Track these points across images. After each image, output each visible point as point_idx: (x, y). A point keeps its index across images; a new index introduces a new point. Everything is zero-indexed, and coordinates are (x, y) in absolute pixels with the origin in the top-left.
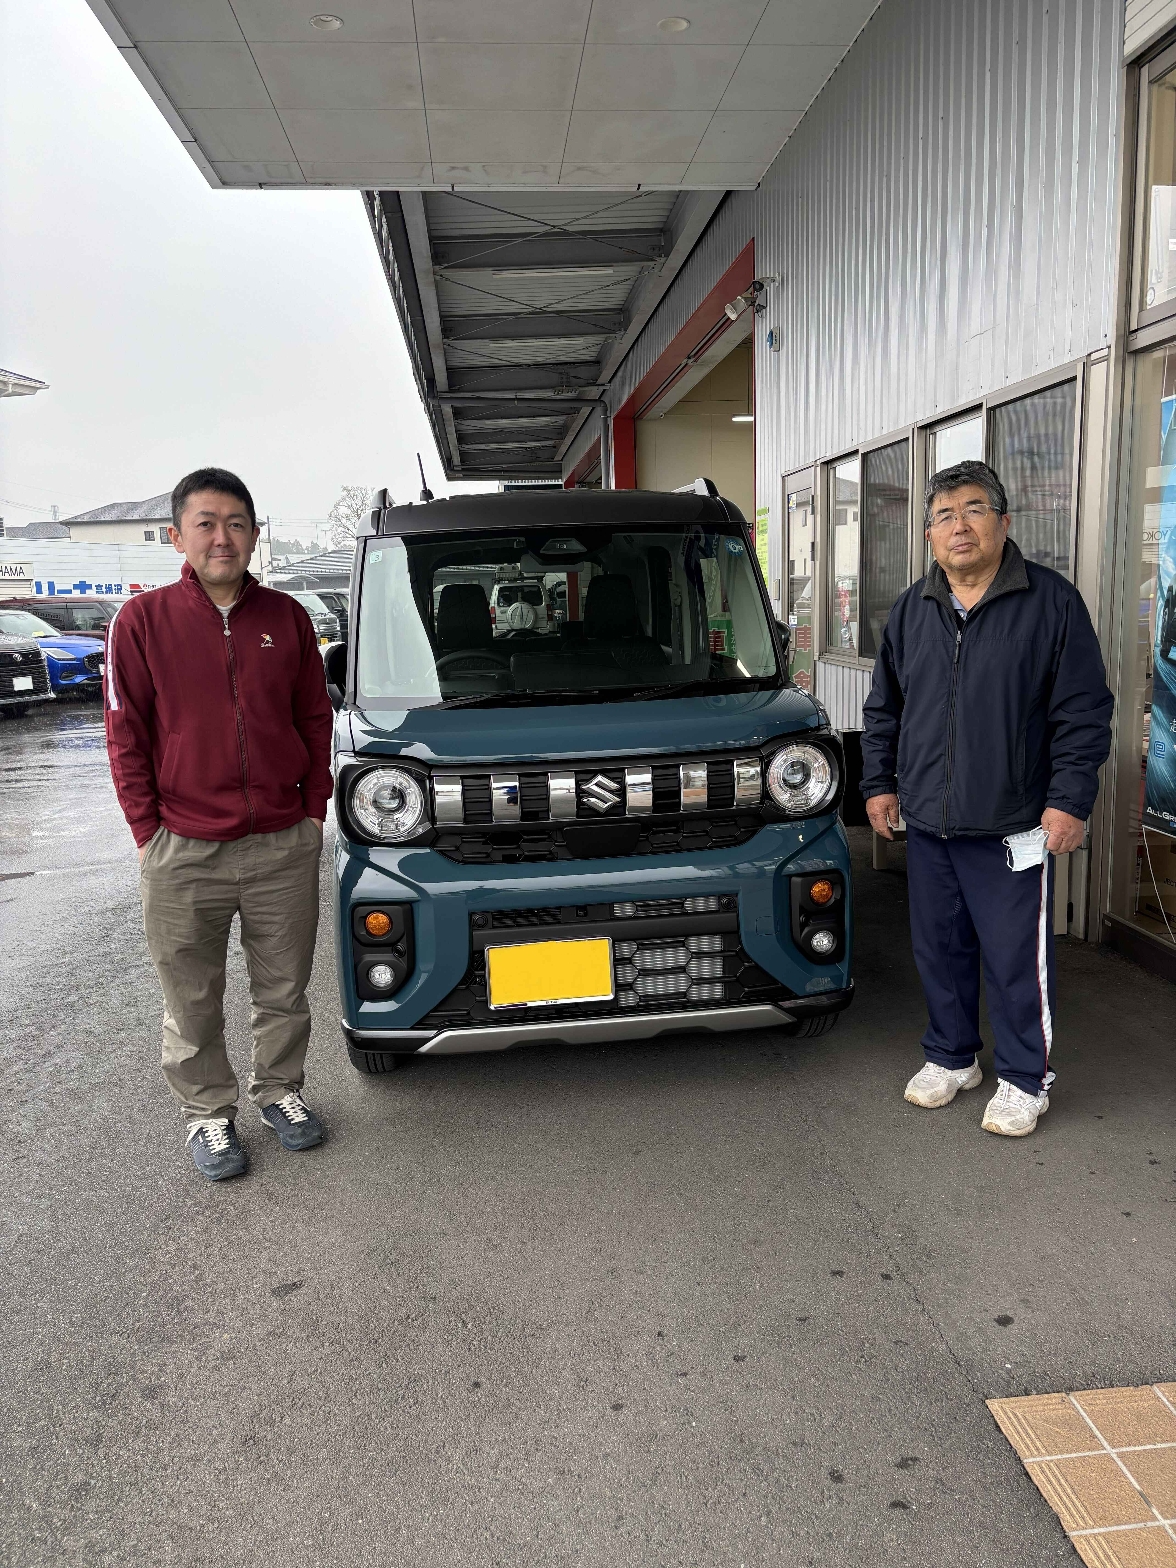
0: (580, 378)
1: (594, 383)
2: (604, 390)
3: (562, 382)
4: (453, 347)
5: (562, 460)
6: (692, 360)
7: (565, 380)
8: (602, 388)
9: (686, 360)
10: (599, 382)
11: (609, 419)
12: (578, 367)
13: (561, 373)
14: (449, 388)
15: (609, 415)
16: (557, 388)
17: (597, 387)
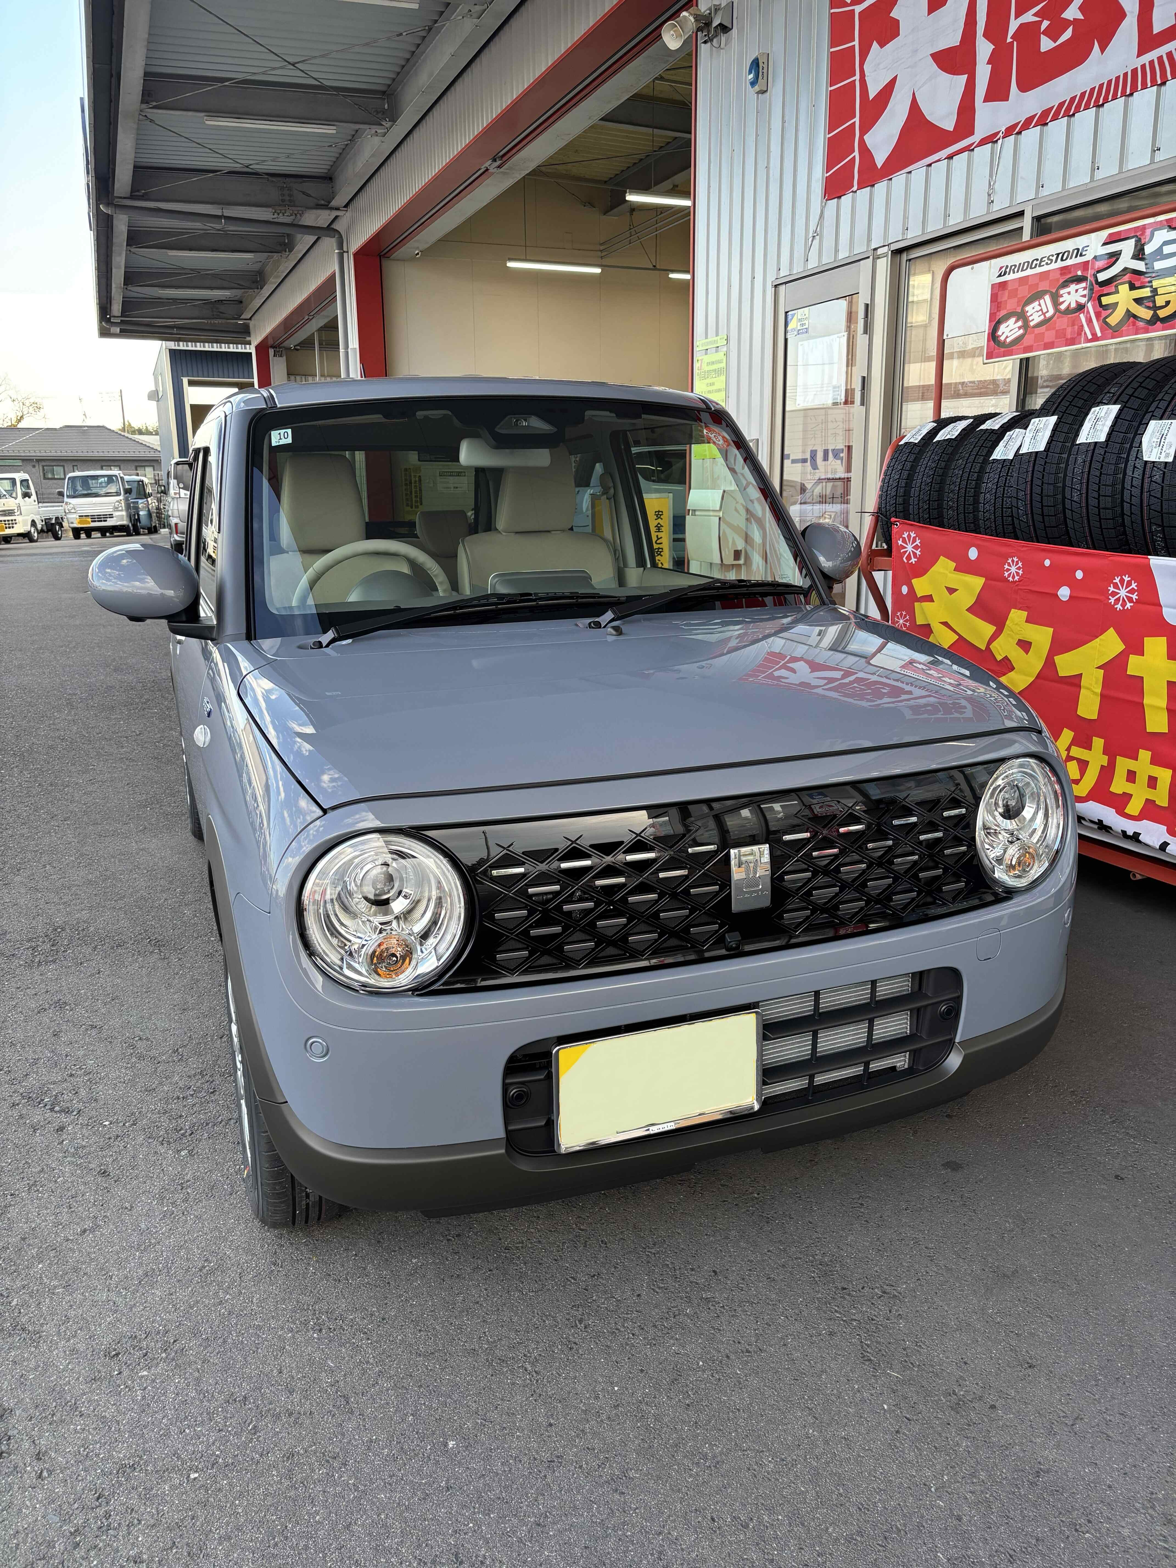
0: (308, 195)
1: (326, 206)
2: (336, 217)
3: (283, 201)
4: (151, 121)
5: (250, 319)
6: (498, 163)
7: (287, 198)
8: (335, 213)
9: (490, 162)
10: (334, 203)
11: (345, 255)
12: (304, 182)
13: (282, 188)
14: (133, 190)
15: (345, 249)
16: (277, 208)
17: (327, 212)
